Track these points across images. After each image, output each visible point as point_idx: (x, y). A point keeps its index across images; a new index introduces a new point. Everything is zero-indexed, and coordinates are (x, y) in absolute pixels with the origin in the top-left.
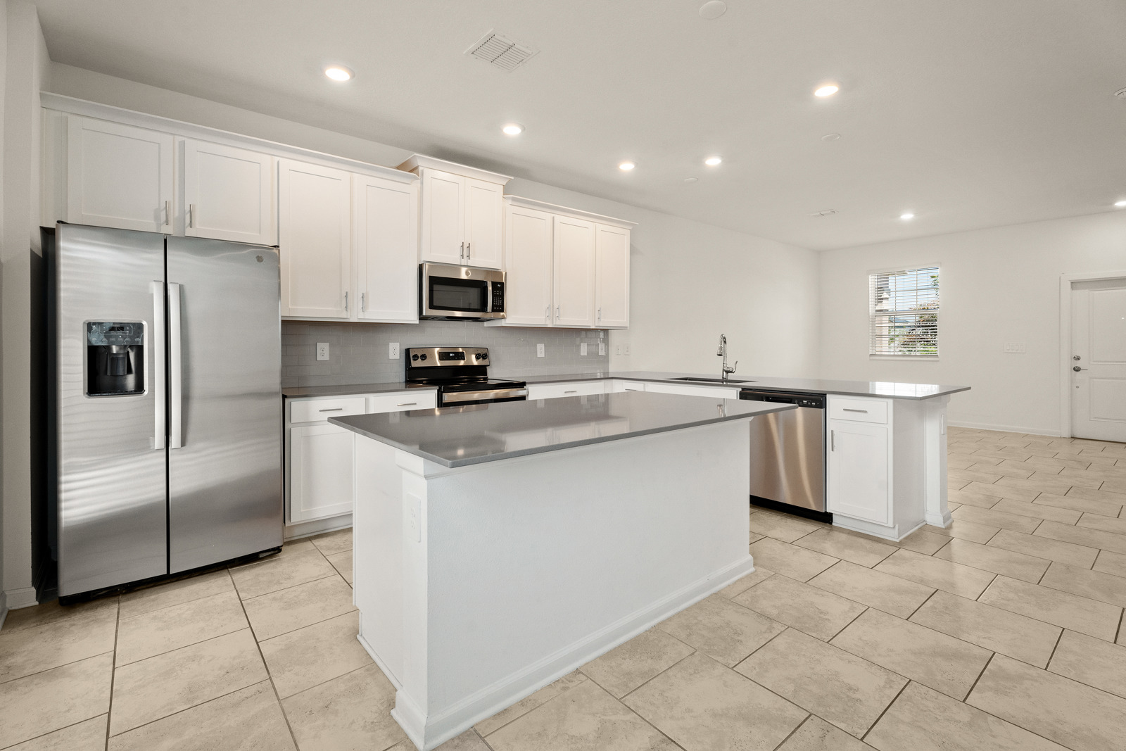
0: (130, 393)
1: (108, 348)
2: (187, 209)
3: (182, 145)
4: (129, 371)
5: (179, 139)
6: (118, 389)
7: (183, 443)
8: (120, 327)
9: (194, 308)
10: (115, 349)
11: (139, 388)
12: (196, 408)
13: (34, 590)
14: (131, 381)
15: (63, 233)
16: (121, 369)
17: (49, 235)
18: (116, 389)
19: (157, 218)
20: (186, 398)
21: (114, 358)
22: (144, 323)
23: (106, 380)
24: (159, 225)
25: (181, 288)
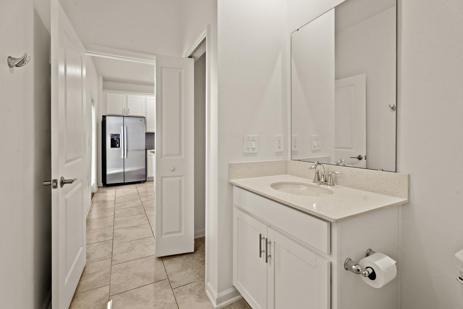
0: (118, 147)
1: (114, 139)
2: (128, 109)
3: (127, 96)
4: (118, 143)
5: (126, 95)
6: (116, 147)
7: (127, 157)
8: (116, 135)
9: (128, 131)
10: (115, 139)
11: (119, 147)
12: (129, 152)
13: (102, 184)
14: (118, 145)
15: (107, 118)
16: (116, 143)
17: (104, 117)
18: (115, 147)
19: (122, 112)
20: (127, 150)
21: (115, 141)
22: (120, 134)
23: (114, 145)
24: (123, 113)
25: (126, 127)
